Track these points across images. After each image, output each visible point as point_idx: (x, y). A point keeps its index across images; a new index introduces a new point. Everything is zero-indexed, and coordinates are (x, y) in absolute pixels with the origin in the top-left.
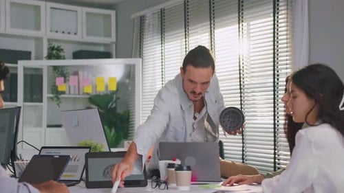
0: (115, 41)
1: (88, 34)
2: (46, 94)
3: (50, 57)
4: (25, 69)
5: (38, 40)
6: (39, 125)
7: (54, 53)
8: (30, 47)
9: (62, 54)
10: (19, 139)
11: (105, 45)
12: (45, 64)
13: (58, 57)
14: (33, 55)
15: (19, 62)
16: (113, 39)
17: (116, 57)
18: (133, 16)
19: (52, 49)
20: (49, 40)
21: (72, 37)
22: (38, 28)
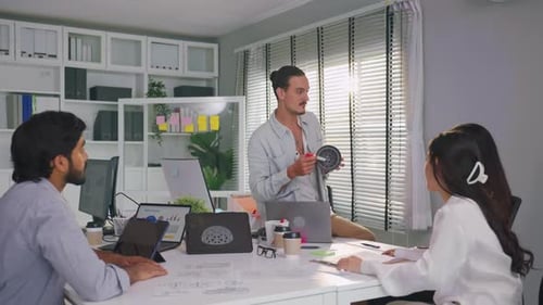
0: (217, 75)
1: (191, 69)
2: (147, 133)
3: (151, 94)
4: (125, 106)
5: (139, 76)
6: (140, 164)
7: (155, 90)
8: (130, 83)
9: (163, 90)
10: (117, 191)
11: (208, 80)
12: (146, 102)
13: (159, 95)
14: (133, 93)
15: (120, 100)
16: (216, 74)
17: (219, 95)
18: (236, 51)
19: (153, 85)
20: (149, 76)
21: (173, 73)
22: (139, 64)
